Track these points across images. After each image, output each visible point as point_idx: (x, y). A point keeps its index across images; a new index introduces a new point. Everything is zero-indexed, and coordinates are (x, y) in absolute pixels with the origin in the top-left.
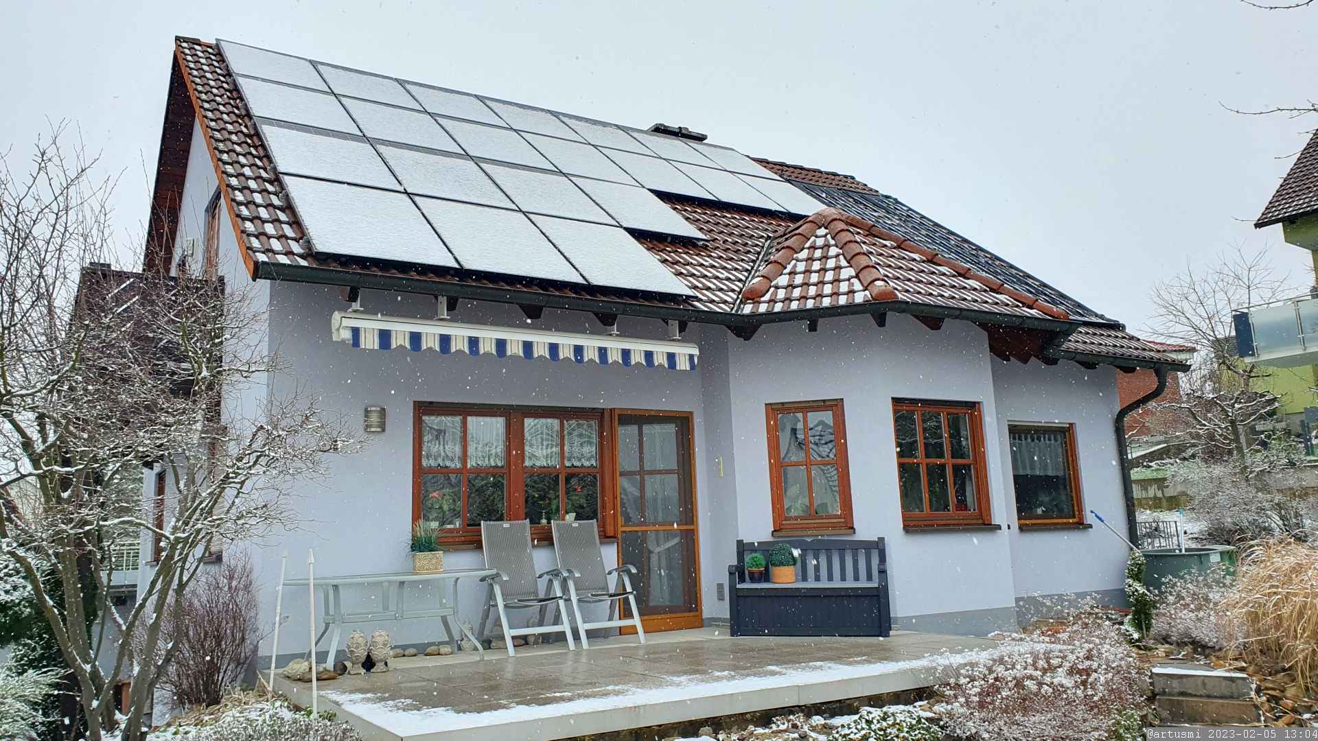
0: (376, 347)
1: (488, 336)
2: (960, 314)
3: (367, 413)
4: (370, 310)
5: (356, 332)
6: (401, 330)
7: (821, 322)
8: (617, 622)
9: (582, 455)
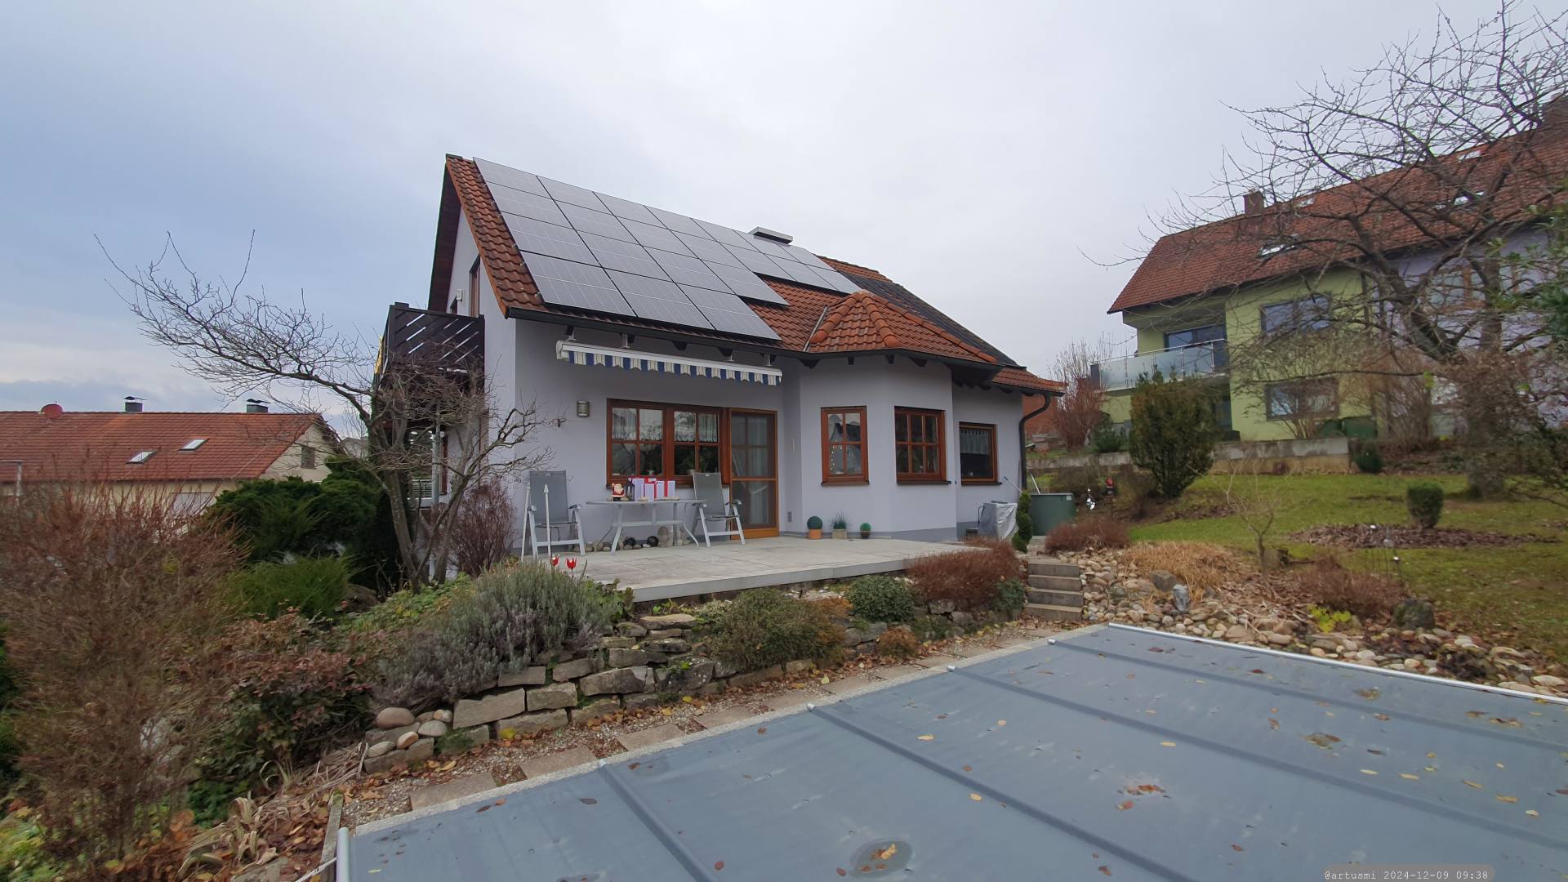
0: (585, 363)
1: (653, 359)
2: (936, 358)
3: (578, 403)
4: (581, 340)
5: (571, 353)
6: (600, 353)
7: (856, 359)
8: (729, 533)
9: (709, 434)
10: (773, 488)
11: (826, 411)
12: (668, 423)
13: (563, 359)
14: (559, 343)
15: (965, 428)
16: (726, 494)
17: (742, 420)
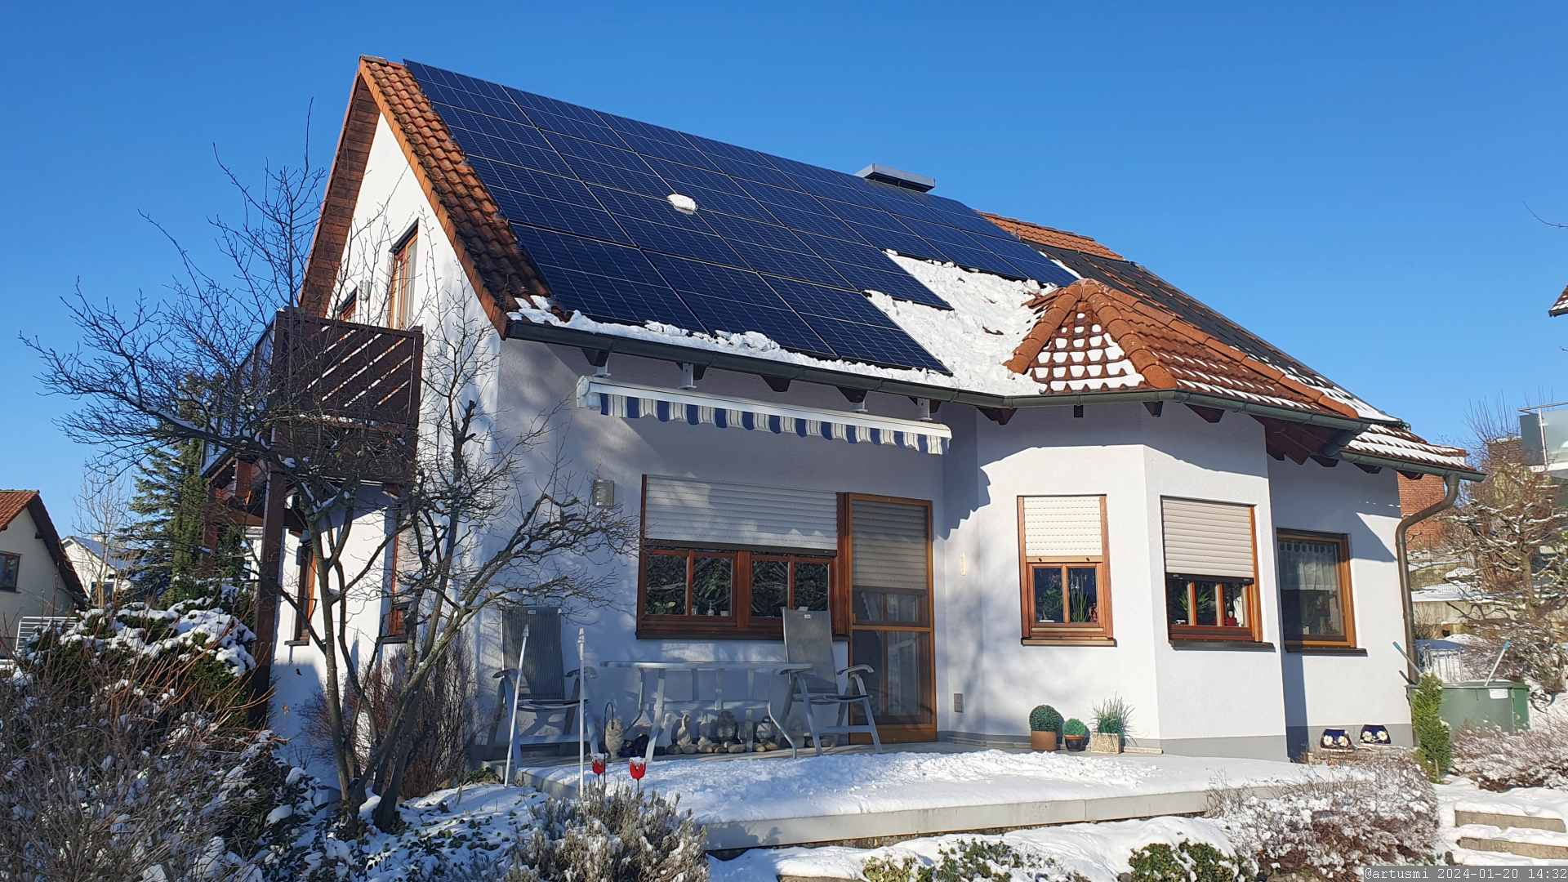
0: (625, 415)
2: (1239, 405)
3: (595, 484)
4: (617, 376)
5: (604, 398)
6: (650, 397)
7: (1087, 408)
10: (925, 643)
14: (582, 384)
15: (1288, 540)
16: (842, 651)
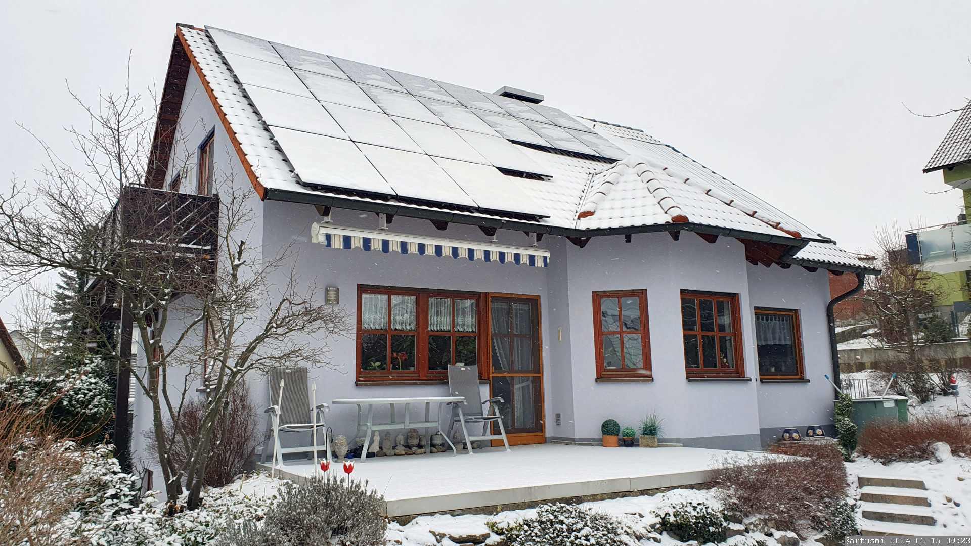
0: (342, 247)
1: (413, 241)
2: (727, 232)
3: (327, 291)
4: (338, 222)
5: (329, 237)
6: (358, 235)
7: (634, 236)
8: (489, 437)
9: (467, 323)
10: (538, 383)
11: (598, 297)
12: (422, 312)
13: (319, 243)
14: (315, 226)
15: (761, 314)
16: (485, 391)
17: (505, 306)
